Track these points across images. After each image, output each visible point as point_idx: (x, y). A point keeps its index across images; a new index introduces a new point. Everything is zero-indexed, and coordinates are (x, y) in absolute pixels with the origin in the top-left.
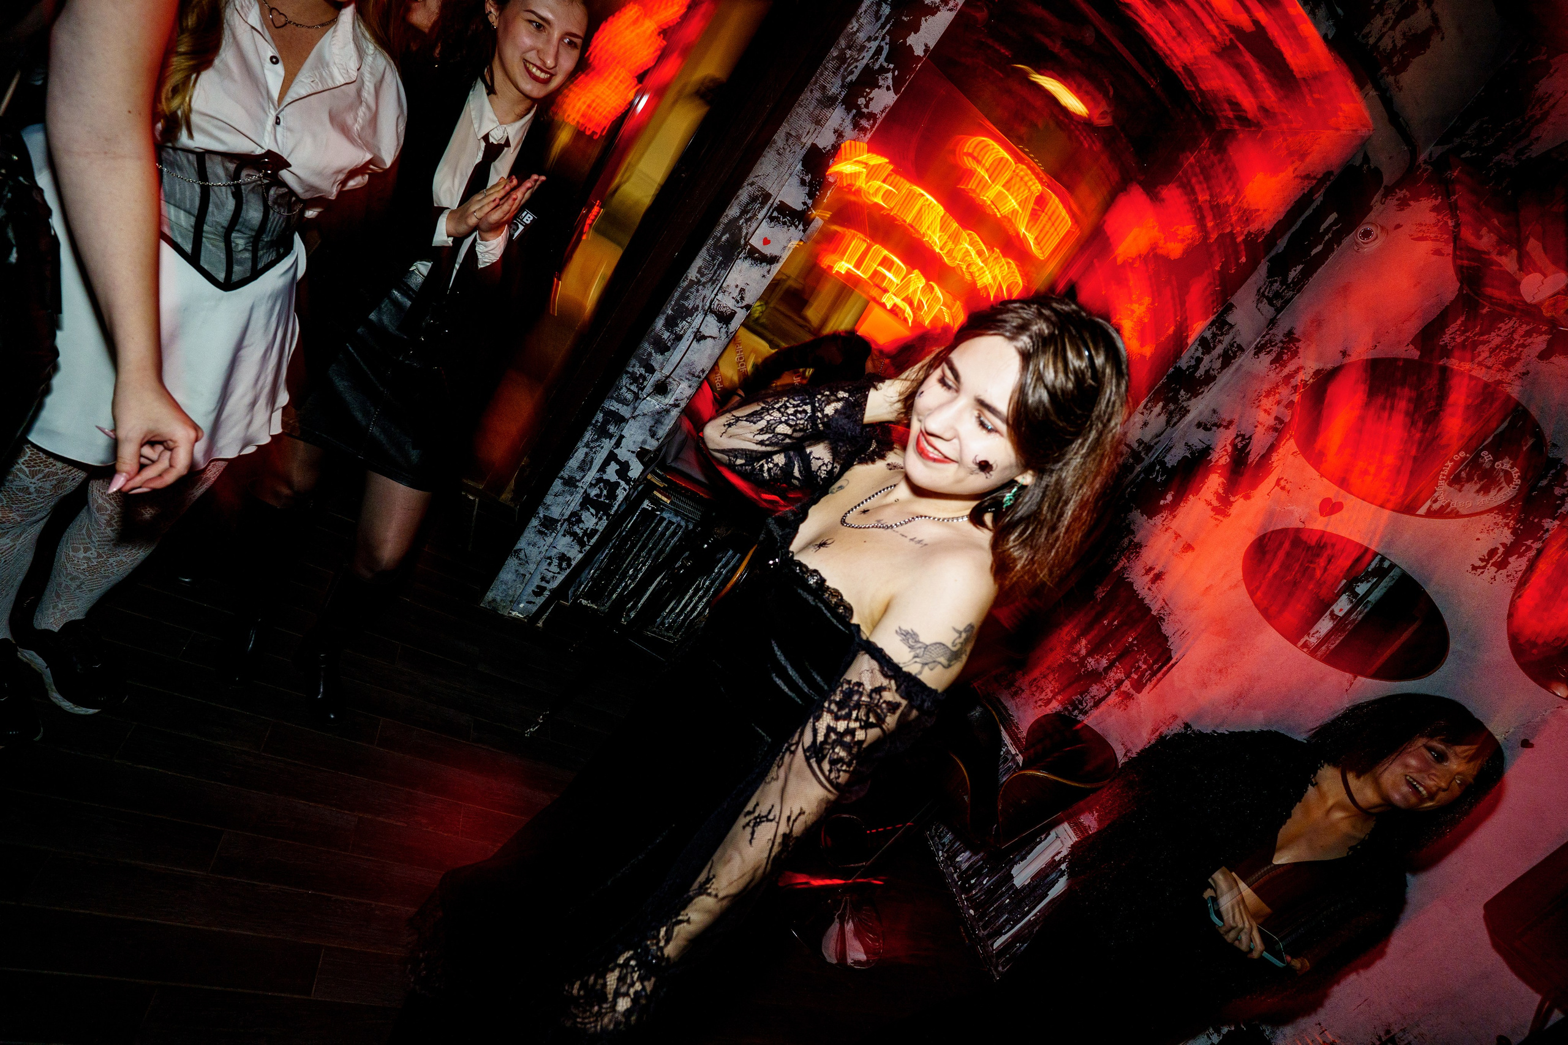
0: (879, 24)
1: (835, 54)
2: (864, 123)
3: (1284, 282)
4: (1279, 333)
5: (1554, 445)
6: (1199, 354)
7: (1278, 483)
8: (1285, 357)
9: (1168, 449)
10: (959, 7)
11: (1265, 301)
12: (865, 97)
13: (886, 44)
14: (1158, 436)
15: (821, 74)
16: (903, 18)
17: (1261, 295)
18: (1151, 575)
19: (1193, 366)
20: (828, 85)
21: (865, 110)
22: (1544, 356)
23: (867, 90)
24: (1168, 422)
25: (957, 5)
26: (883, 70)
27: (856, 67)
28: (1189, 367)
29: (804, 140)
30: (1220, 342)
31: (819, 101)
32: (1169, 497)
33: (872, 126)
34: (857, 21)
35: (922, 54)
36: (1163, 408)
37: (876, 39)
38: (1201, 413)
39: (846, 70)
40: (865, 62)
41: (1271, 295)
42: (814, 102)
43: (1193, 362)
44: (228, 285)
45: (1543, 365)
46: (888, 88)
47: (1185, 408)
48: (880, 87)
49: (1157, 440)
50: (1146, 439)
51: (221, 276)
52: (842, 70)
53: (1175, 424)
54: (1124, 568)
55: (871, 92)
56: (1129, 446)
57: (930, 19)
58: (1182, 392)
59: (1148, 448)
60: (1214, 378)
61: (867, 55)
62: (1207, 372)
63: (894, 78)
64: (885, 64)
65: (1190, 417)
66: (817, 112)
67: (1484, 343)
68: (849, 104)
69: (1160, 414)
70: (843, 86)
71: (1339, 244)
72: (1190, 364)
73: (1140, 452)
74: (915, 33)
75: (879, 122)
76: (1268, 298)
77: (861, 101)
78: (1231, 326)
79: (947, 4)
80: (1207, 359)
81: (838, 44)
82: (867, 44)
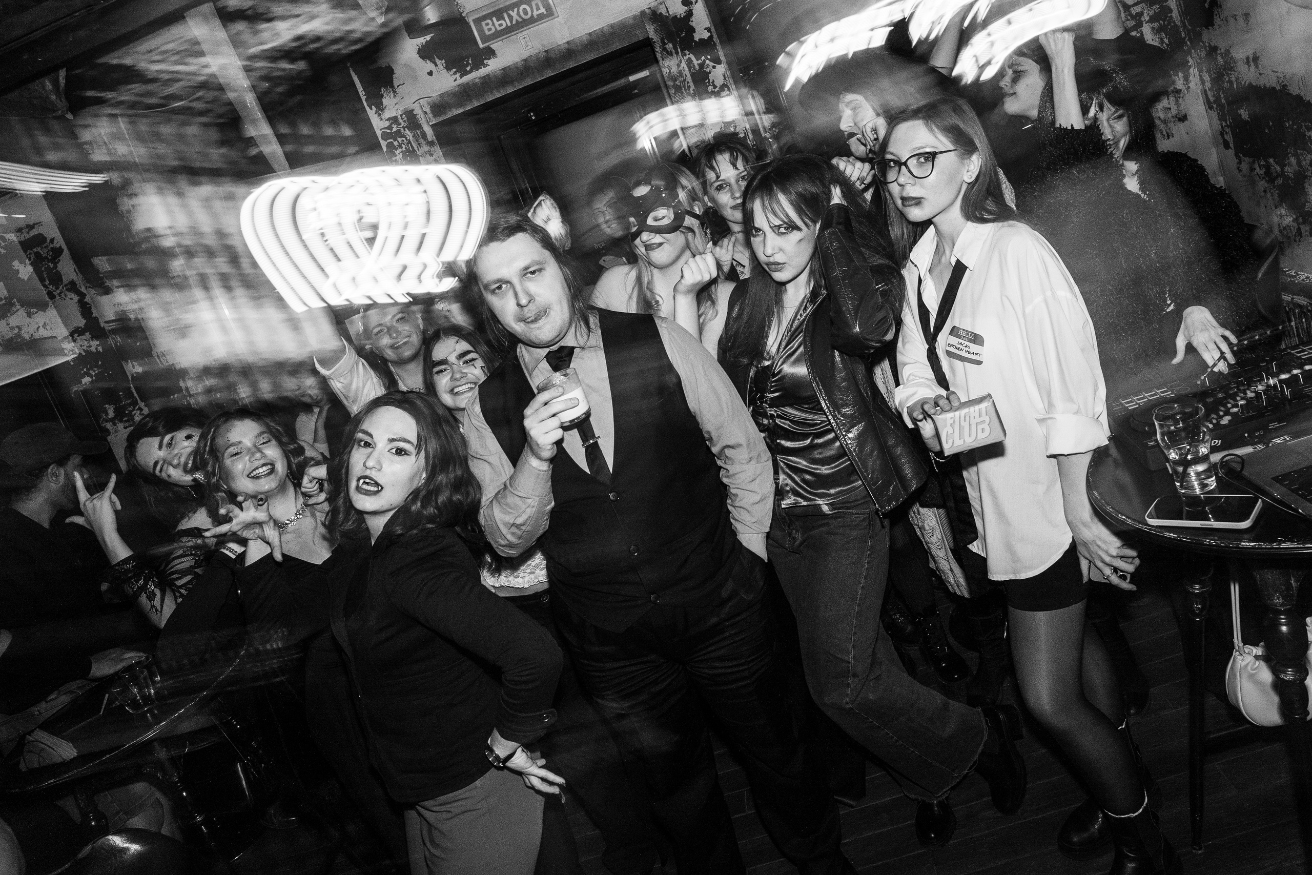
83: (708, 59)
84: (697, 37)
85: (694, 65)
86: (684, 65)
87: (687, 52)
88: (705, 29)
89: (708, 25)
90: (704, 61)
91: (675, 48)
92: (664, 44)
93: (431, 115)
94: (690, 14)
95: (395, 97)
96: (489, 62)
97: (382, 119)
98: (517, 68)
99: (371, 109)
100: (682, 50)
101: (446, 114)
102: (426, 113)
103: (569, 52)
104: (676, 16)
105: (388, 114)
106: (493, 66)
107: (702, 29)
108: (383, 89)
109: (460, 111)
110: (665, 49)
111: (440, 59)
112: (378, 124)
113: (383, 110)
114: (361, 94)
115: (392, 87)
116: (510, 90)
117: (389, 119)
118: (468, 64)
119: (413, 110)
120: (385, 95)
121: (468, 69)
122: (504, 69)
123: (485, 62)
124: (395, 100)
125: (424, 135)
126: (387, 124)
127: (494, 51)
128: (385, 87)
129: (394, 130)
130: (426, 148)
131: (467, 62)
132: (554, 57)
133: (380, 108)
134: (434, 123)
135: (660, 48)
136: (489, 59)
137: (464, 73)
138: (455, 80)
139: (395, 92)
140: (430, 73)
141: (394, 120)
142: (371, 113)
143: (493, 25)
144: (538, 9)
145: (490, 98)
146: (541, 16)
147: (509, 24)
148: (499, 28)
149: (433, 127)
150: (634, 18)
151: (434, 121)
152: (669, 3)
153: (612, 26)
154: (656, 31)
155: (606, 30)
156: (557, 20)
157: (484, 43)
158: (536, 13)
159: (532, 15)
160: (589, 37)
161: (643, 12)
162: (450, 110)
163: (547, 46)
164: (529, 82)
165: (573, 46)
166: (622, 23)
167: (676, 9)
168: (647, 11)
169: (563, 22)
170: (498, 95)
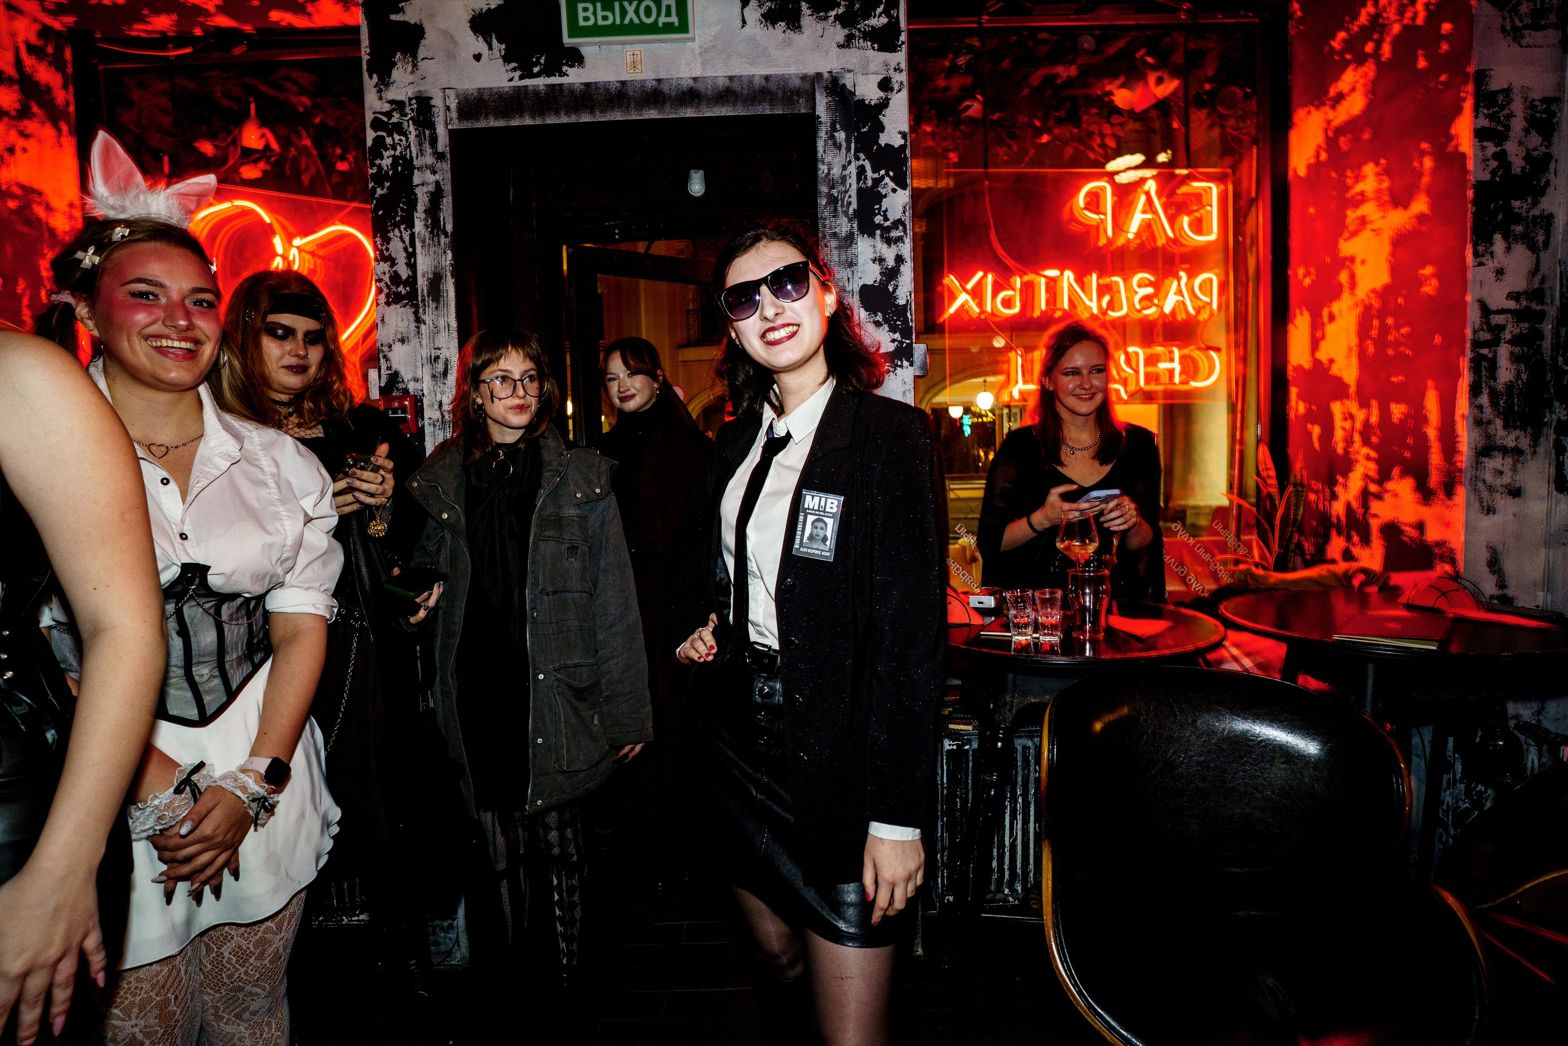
0: (843, 150)
1: (824, 202)
2: (895, 234)
6: (1491, 149)
10: (905, 83)
11: (1527, 33)
12: (879, 214)
13: (864, 160)
14: (1534, 272)
15: (824, 226)
16: (863, 130)
17: (1514, 32)
19: (1498, 167)
20: (836, 230)
21: (888, 224)
23: (876, 207)
24: (1533, 248)
25: (902, 83)
26: (877, 182)
27: (850, 196)
28: (1494, 173)
29: (849, 288)
30: (1506, 119)
31: (839, 248)
33: (905, 231)
34: (823, 163)
35: (902, 142)
36: (1506, 238)
37: (850, 162)
39: (842, 206)
40: (854, 187)
41: (1527, 22)
42: (835, 252)
43: (1494, 164)
44: (204, 720)
46: (894, 191)
47: (1541, 216)
48: (885, 196)
49: (1538, 278)
51: (193, 713)
52: (839, 209)
53: (1546, 244)
55: (881, 206)
56: (1503, 311)
57: (887, 112)
58: (1516, 204)
59: (1537, 294)
60: (1547, 158)
61: (853, 180)
62: (1528, 158)
63: (892, 179)
64: (876, 175)
65: (1559, 220)
66: (843, 257)
68: (868, 228)
69: (1508, 249)
70: (850, 220)
72: (1490, 168)
73: (1528, 308)
74: (883, 131)
75: (907, 223)
76: (1526, 28)
77: (878, 219)
78: (1507, 92)
79: (892, 89)
80: (1511, 147)
81: (820, 193)
82: (846, 173)
83: (888, 175)
84: (883, 140)
85: (866, 178)
86: (852, 169)
87: (862, 156)
88: (900, 133)
89: (905, 128)
90: (882, 178)
91: (848, 140)
92: (833, 129)
93: (454, 114)
94: (884, 104)
95: (412, 72)
96: (571, 71)
97: (381, 98)
98: (607, 90)
99: (371, 77)
100: (857, 150)
101: (477, 120)
102: (448, 108)
103: (691, 95)
104: (863, 100)
105: (393, 94)
106: (574, 77)
107: (895, 132)
108: (399, 55)
109: (501, 123)
110: (832, 137)
111: (500, 42)
112: (373, 103)
113: (387, 85)
114: (363, 50)
115: (414, 56)
116: (586, 118)
117: (392, 102)
118: (538, 63)
119: (431, 98)
120: (399, 64)
121: (536, 70)
122: (587, 85)
123: (564, 68)
124: (411, 78)
125: (434, 141)
126: (387, 107)
127: (583, 58)
128: (404, 53)
129: (394, 120)
130: (429, 159)
131: (538, 59)
132: (667, 92)
133: (385, 81)
134: (455, 127)
135: (826, 134)
136: (572, 66)
137: (527, 74)
138: (511, 80)
139: (415, 66)
140: (478, 57)
141: (399, 105)
142: (370, 83)
143: (595, 13)
144: (668, 14)
145: (551, 120)
146: (669, 28)
147: (618, 22)
148: (600, 22)
149: (452, 133)
150: (804, 78)
151: (455, 125)
152: (861, 79)
153: (767, 78)
154: (828, 107)
155: (757, 82)
156: (690, 44)
157: (571, 36)
158: (663, 20)
159: (656, 21)
160: (727, 82)
161: (819, 75)
162: (486, 117)
163: (662, 76)
164: (617, 116)
165: (700, 86)
166: (783, 79)
167: (868, 90)
168: (826, 75)
169: (697, 51)
170: (564, 119)
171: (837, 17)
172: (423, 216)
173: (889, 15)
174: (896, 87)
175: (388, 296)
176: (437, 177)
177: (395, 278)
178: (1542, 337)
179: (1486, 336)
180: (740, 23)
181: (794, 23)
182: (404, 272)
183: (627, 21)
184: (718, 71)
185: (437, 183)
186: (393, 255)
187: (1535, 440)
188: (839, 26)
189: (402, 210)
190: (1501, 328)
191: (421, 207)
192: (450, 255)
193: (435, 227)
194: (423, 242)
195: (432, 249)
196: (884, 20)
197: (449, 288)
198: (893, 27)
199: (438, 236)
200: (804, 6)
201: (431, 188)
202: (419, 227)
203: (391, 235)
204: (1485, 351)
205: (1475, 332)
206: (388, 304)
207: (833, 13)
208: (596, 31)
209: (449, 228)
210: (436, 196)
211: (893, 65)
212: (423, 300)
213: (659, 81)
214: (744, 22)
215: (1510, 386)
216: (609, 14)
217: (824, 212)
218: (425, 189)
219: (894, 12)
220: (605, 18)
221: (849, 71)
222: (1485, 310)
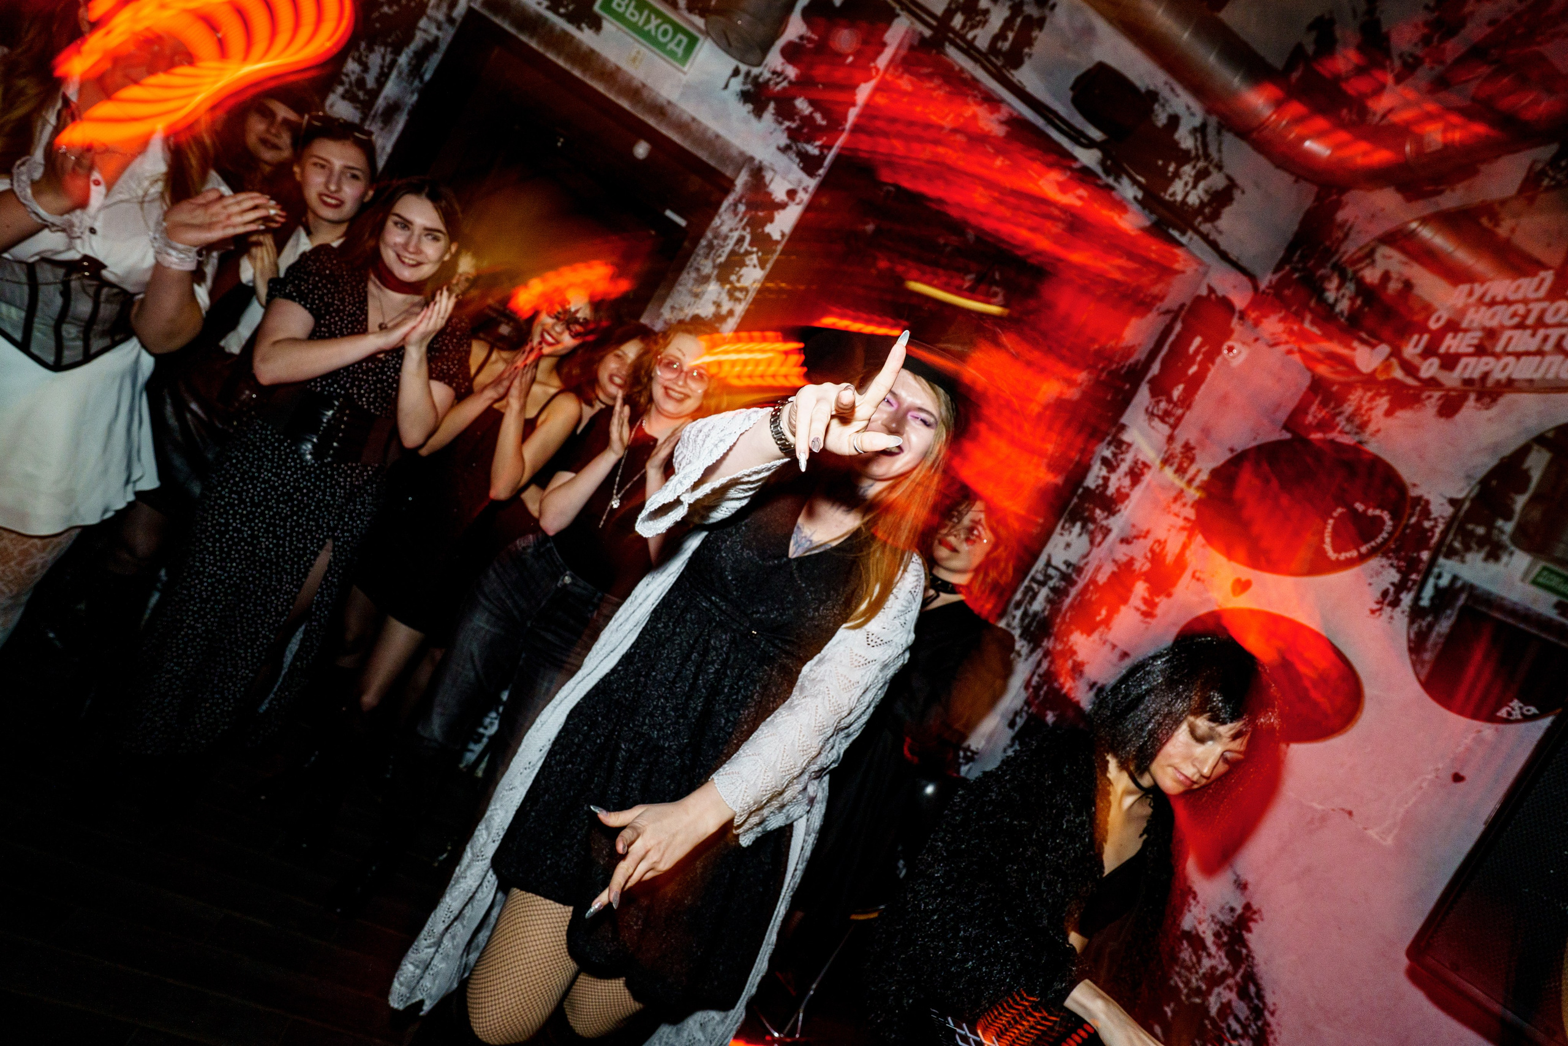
0: (738, 218)
1: (704, 244)
2: (738, 294)
3: (1170, 400)
4: (1177, 447)
5: (1415, 485)
7: (1193, 576)
8: (1185, 465)
9: (1098, 569)
10: (805, 201)
11: (1156, 420)
12: (736, 275)
13: (747, 234)
14: (1086, 556)
15: (695, 260)
17: (1151, 415)
18: (1095, 690)
19: (1102, 486)
20: (701, 267)
21: (737, 285)
22: (1389, 413)
23: (737, 269)
24: (1092, 542)
25: (803, 200)
26: (747, 253)
27: (723, 252)
28: (1098, 487)
30: (1123, 460)
32: (1104, 612)
33: (746, 297)
34: (720, 218)
35: (780, 238)
36: (1083, 527)
37: (737, 229)
38: (1122, 530)
39: (715, 255)
40: (730, 247)
41: (1160, 413)
43: (1100, 482)
44: (58, 367)
45: (1389, 421)
46: (755, 266)
47: (1106, 527)
48: (747, 266)
49: (1085, 561)
50: (1074, 560)
51: (51, 360)
53: (1100, 544)
54: (1070, 689)
55: (740, 271)
56: (1056, 568)
57: (781, 212)
58: (1098, 511)
59: (1079, 570)
60: (1127, 496)
61: (731, 242)
62: (1118, 490)
63: (759, 258)
64: (749, 248)
65: (1112, 537)
67: (1340, 413)
69: (1080, 535)
71: (1213, 363)
72: (1097, 483)
73: (1069, 575)
74: (771, 223)
75: (751, 292)
76: (1158, 416)
77: (733, 278)
78: (1129, 445)
79: (794, 200)
80: (1114, 479)
82: (730, 234)
83: (757, 254)
84: (768, 228)
85: (742, 245)
86: (736, 235)
87: (749, 230)
89: (787, 231)
90: (752, 253)
91: (745, 214)
92: (740, 200)
94: (783, 206)
96: (586, 30)
98: (604, 64)
100: (746, 224)
101: (496, 14)
103: (660, 110)
104: (771, 195)
106: (585, 36)
107: (779, 229)
109: (512, 31)
110: (736, 205)
116: (577, 73)
118: (566, 7)
121: (562, 10)
122: (592, 51)
123: (584, 25)
127: (600, 28)
130: (441, 16)
132: (645, 96)
135: (734, 200)
136: (590, 27)
137: (554, 9)
138: (539, 4)
143: (627, 6)
144: (679, 44)
145: (551, 56)
146: (672, 54)
147: (641, 23)
148: (628, 15)
149: (470, 11)
150: (742, 153)
151: (476, 6)
152: (778, 179)
153: (718, 136)
154: (746, 184)
155: (710, 134)
156: (681, 75)
157: (602, 7)
158: (672, 46)
159: (666, 44)
160: (689, 120)
161: (752, 159)
162: (504, 18)
163: (649, 82)
164: (600, 88)
165: (669, 109)
166: (727, 145)
167: (778, 190)
168: (756, 162)
169: (684, 82)
170: (561, 62)
171: (788, 129)
172: (411, 54)
173: (822, 152)
174: (797, 200)
175: (347, 91)
176: (440, 34)
177: (361, 83)
178: (1067, 595)
179: (1040, 577)
180: (723, 85)
181: (758, 112)
182: (370, 82)
183: (646, 28)
184: (689, 108)
185: (437, 39)
186: (370, 64)
187: (1032, 651)
188: (785, 135)
189: (397, 36)
190: (1050, 577)
191: (413, 46)
192: (415, 97)
193: (416, 69)
194: (400, 73)
195: (404, 84)
196: (816, 152)
197: (400, 123)
198: (818, 161)
199: (415, 78)
200: (772, 105)
201: (430, 39)
202: (403, 60)
203: (376, 48)
204: (1035, 586)
205: (1037, 572)
206: (343, 97)
207: (787, 124)
208: (620, 17)
209: (427, 77)
210: (430, 47)
211: (804, 185)
212: (374, 116)
213: (644, 85)
214: (726, 87)
215: (1036, 614)
216: (636, 13)
217: (701, 250)
218: (425, 36)
219: (826, 151)
220: (633, 15)
221: (773, 170)
222: (1048, 564)
